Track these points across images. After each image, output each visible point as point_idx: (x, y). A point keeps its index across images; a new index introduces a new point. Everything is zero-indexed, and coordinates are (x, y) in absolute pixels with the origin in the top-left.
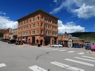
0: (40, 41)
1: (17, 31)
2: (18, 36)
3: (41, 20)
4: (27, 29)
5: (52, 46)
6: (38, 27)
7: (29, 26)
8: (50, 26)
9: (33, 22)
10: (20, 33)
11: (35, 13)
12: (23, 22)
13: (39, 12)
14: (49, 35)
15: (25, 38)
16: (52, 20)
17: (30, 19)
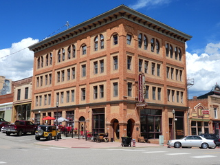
0: (124, 124)
1: (29, 86)
2: (34, 107)
3: (125, 44)
4: (72, 81)
5: (173, 142)
6: (117, 72)
7: (79, 68)
8: (159, 66)
9: (92, 52)
10: (43, 95)
11: (101, 20)
12: (55, 53)
13: (116, 16)
14: (156, 101)
15: (64, 112)
16: (163, 45)
17: (83, 41)
